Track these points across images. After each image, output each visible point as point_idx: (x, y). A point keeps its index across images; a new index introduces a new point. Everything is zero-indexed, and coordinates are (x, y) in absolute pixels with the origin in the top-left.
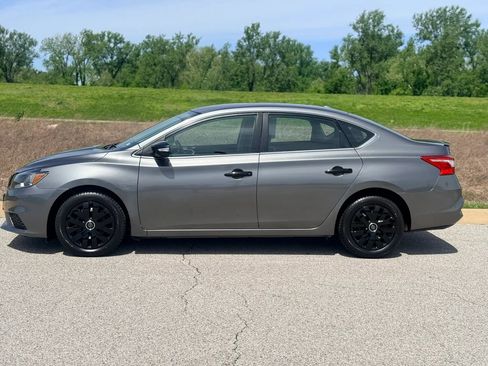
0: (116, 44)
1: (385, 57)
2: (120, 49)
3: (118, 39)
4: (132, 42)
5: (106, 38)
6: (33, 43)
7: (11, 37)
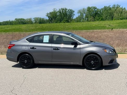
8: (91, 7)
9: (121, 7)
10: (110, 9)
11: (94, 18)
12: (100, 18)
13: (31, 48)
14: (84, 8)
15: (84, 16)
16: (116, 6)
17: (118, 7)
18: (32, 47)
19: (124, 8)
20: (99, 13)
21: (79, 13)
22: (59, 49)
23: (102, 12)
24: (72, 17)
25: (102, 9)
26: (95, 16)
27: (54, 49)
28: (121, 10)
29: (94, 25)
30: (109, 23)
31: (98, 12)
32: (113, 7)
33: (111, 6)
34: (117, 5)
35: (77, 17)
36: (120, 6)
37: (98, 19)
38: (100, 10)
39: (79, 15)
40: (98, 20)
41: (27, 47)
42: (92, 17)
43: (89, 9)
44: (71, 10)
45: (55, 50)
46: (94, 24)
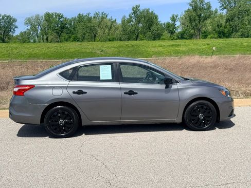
0: (59, 19)
1: (206, 18)
2: (62, 21)
3: (60, 16)
4: (68, 18)
5: (54, 16)
6: (15, 20)
7: (3, 18)
8: (53, 14)
9: (109, 17)
10: (90, 20)
11: (59, 36)
12: (70, 37)
13: (74, 93)
14: (38, 15)
15: (39, 31)
16: (101, 16)
17: (104, 18)
18: (76, 90)
19: (114, 19)
20: (68, 27)
21: (27, 24)
22: (137, 93)
23: (74, 25)
24: (13, 32)
25: (74, 19)
26: (62, 31)
27: (125, 93)
28: (109, 24)
29: (73, 50)
30: (100, 46)
31: (65, 24)
32: (94, 17)
33: (92, 15)
34: (102, 13)
35: (21, 33)
36: (107, 16)
37: (67, 37)
38: (71, 21)
39: (29, 28)
40: (67, 40)
41: (65, 91)
42: (55, 34)
43: (48, 17)
44: (8, 17)
45: (127, 96)
46: (72, 46)
